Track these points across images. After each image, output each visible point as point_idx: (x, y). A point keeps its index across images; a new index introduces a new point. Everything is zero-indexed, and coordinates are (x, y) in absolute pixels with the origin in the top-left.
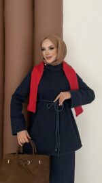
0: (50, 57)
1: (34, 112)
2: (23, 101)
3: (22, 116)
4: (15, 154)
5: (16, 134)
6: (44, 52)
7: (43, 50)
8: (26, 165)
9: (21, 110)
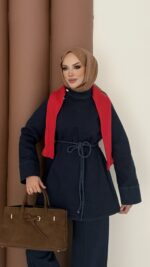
0: (75, 80)
1: (52, 158)
4: (20, 206)
6: (66, 73)
7: (65, 68)
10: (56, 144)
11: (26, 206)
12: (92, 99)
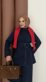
2: (11, 43)
3: (9, 50)
5: (6, 57)
8: (9, 70)
9: (9, 47)
10: (17, 44)
11: (7, 65)
12: (28, 30)
